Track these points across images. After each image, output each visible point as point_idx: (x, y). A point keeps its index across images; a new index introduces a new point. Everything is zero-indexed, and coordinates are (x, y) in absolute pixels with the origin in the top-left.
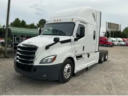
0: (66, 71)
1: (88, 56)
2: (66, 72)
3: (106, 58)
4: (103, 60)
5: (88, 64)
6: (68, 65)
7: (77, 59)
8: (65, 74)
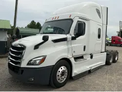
0: (59, 74)
1: (92, 57)
2: (60, 76)
3: (116, 59)
4: (111, 61)
5: (90, 66)
6: (63, 67)
7: (75, 61)
8: (57, 78)
